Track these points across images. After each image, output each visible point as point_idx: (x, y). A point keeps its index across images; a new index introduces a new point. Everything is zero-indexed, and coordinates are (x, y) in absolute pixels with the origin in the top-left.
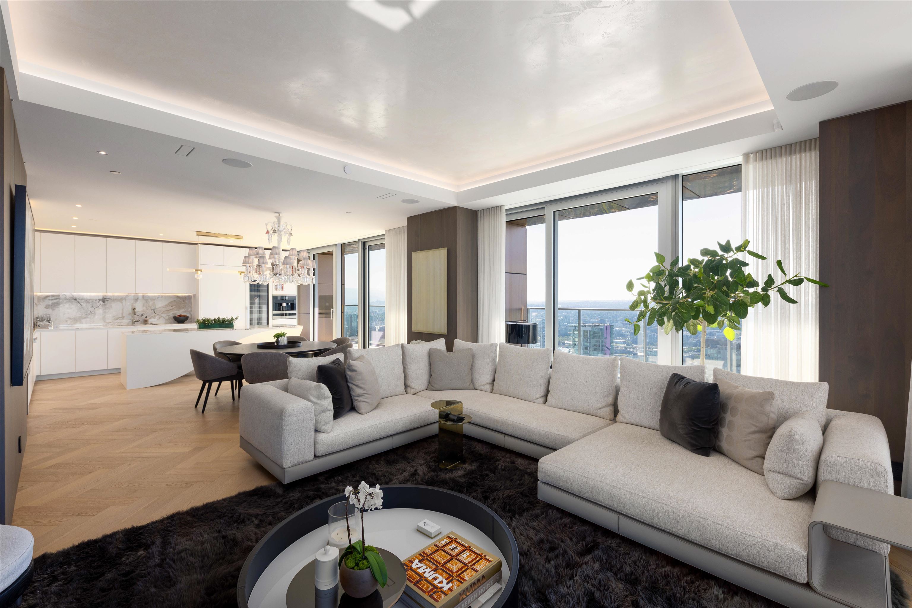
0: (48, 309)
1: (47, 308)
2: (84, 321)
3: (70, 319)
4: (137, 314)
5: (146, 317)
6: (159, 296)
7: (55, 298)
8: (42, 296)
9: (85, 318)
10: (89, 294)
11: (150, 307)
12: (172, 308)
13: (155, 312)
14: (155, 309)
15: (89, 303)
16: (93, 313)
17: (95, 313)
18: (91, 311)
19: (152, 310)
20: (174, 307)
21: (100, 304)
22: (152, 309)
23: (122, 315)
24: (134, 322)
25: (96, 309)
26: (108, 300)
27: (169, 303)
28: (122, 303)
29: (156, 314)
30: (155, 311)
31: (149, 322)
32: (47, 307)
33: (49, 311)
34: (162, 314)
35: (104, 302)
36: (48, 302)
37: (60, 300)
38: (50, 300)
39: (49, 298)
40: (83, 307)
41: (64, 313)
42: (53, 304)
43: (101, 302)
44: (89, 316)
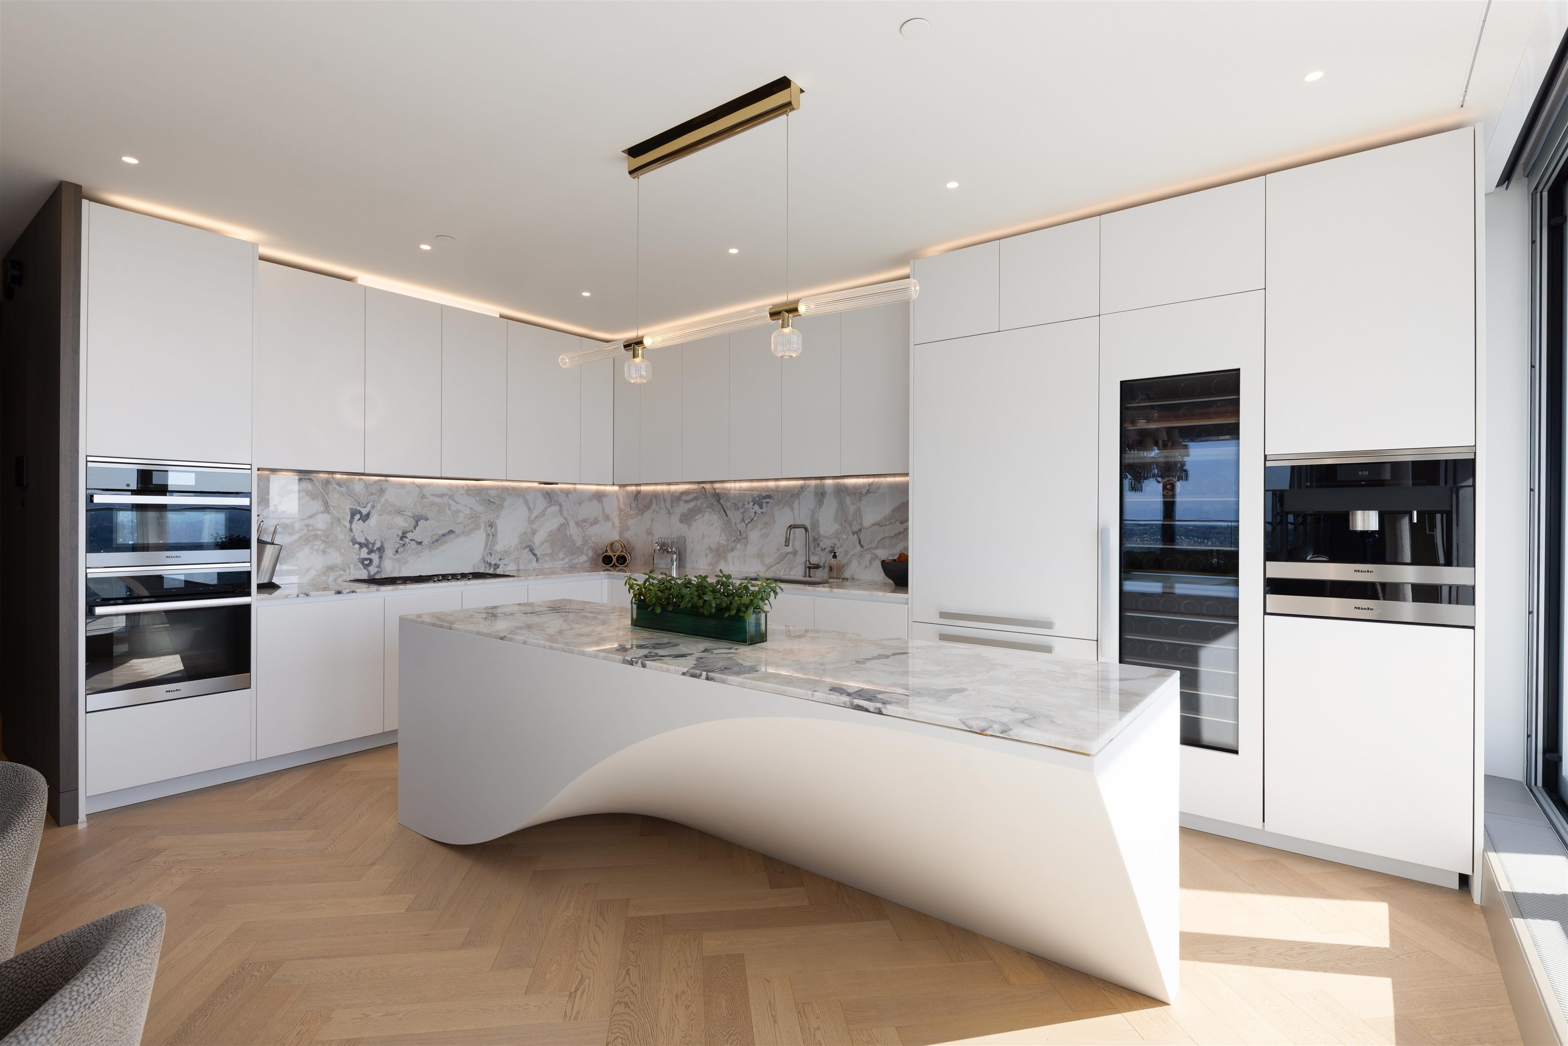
0: (683, 525)
1: (682, 522)
2: (730, 556)
4: (822, 545)
5: (841, 557)
6: (870, 485)
7: (691, 497)
8: (675, 492)
9: (732, 550)
10: (738, 486)
11: (851, 524)
13: (860, 543)
14: (860, 530)
15: (738, 509)
16: (744, 538)
17: (746, 538)
18: (740, 532)
19: (854, 534)
21: (755, 513)
22: (855, 529)
24: (813, 574)
25: (750, 526)
26: (767, 503)
27: (894, 511)
28: (792, 509)
29: (862, 546)
30: (860, 536)
31: (847, 574)
32: (685, 519)
33: (683, 530)
34: (877, 547)
35: (761, 508)
36: (683, 508)
37: (699, 503)
38: (687, 502)
39: (684, 498)
40: (729, 521)
41: (704, 536)
42: (690, 510)
43: (756, 507)
44: (739, 546)
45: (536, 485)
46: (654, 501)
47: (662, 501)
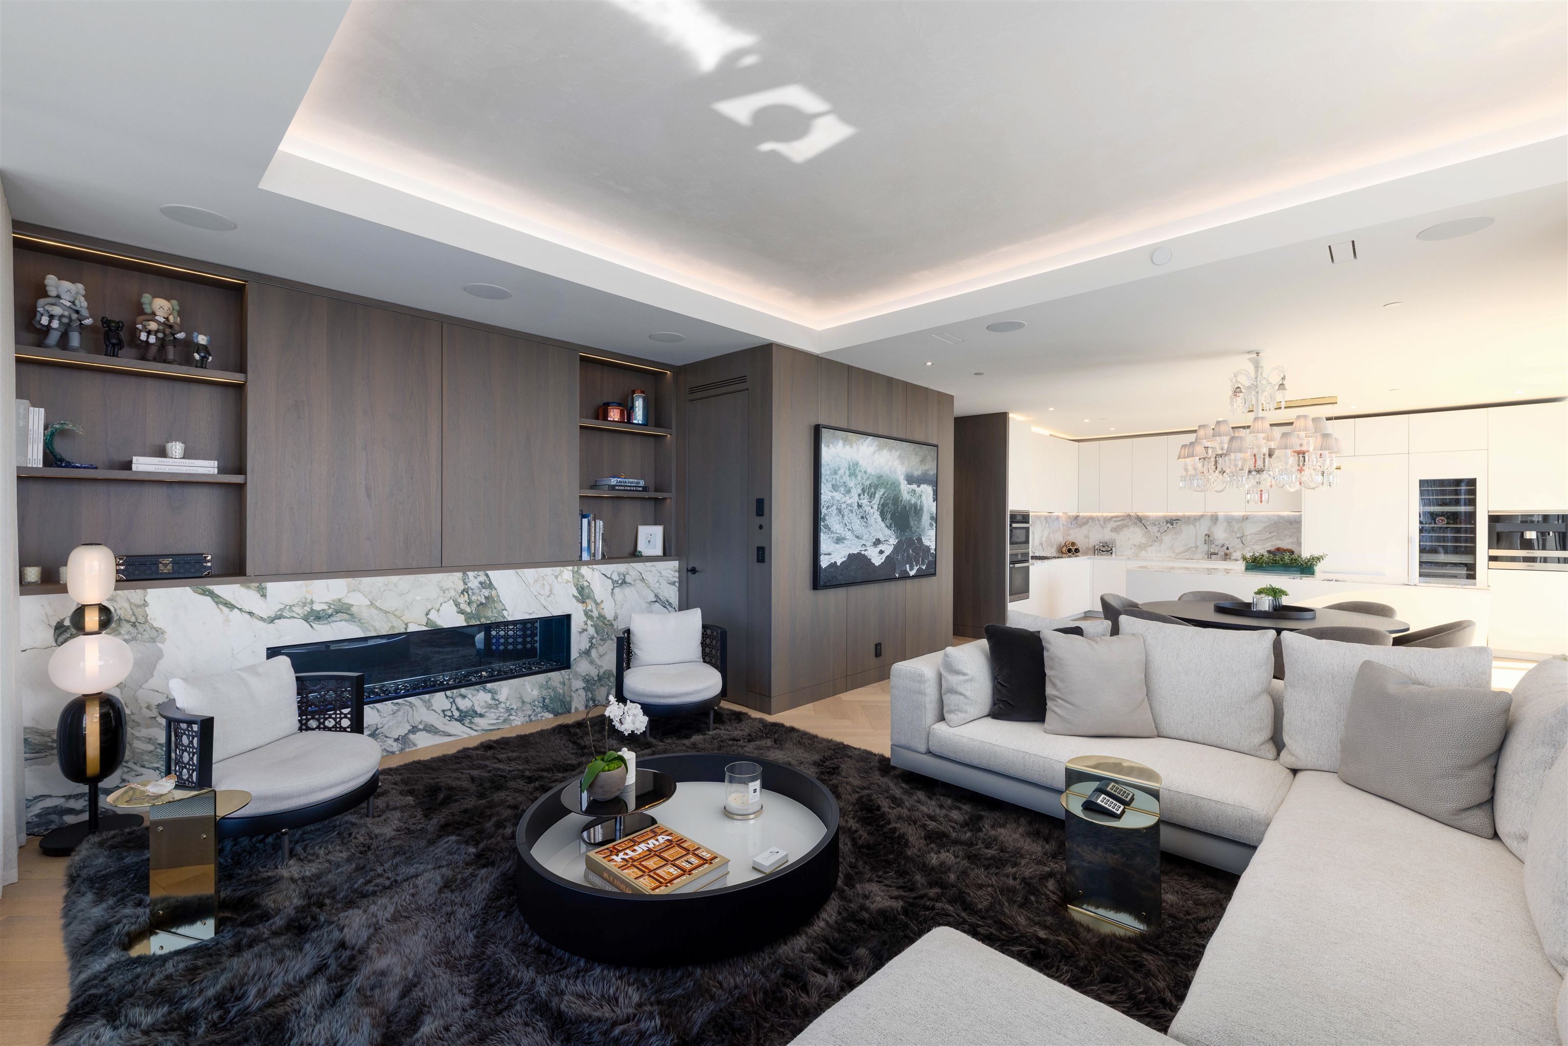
1: (1112, 532)
2: (1149, 549)
3: (1135, 545)
4: (1215, 543)
5: (1228, 549)
6: (1249, 516)
7: (1120, 519)
8: (1107, 516)
9: (1151, 546)
10: (1155, 514)
11: (1236, 534)
12: (1270, 536)
13: (1242, 542)
14: (1242, 536)
15: (1155, 525)
16: (1160, 540)
17: (1162, 539)
18: (1157, 536)
19: (1238, 538)
20: (1273, 534)
21: (1168, 528)
22: (1238, 535)
23: (1196, 543)
24: (1211, 555)
25: (1164, 533)
26: (1177, 522)
27: (1266, 528)
28: (1195, 526)
29: (1243, 544)
30: (1243, 539)
31: (1233, 557)
32: (1114, 530)
33: (1113, 535)
34: (1253, 544)
35: (1172, 525)
36: (1113, 524)
37: (1126, 522)
38: (1115, 521)
39: (1114, 519)
40: (1148, 532)
41: (1129, 539)
42: (1118, 526)
43: (1169, 525)
44: (1156, 544)
45: (1046, 514)
46: (1090, 521)
47: (1097, 521)
